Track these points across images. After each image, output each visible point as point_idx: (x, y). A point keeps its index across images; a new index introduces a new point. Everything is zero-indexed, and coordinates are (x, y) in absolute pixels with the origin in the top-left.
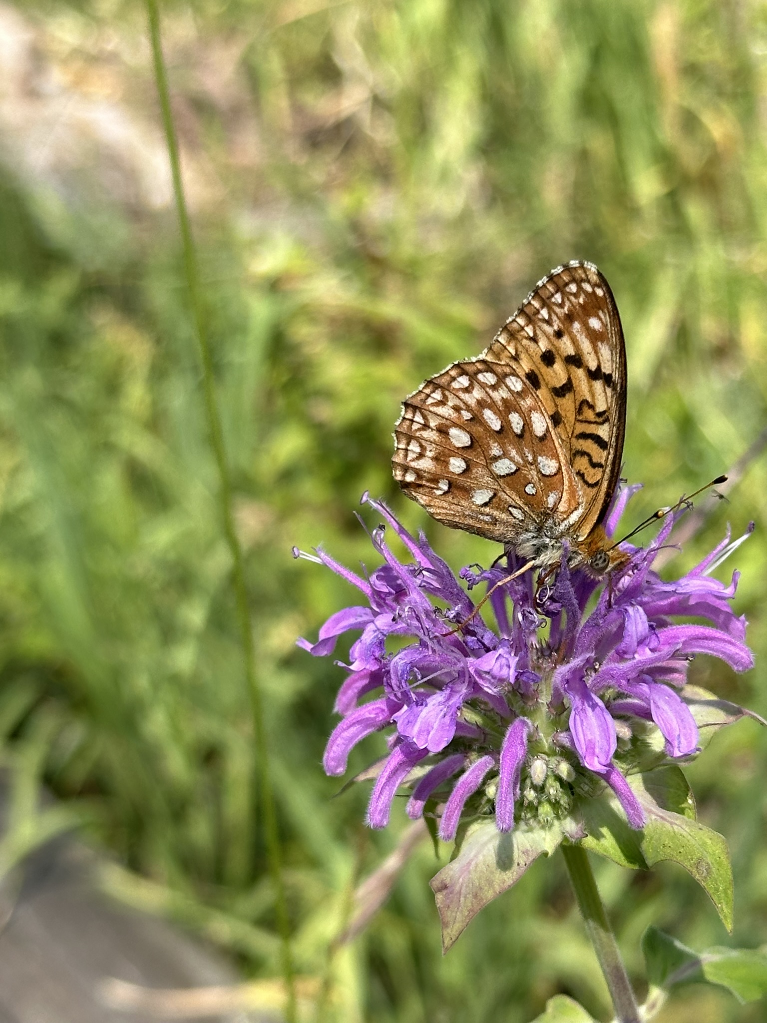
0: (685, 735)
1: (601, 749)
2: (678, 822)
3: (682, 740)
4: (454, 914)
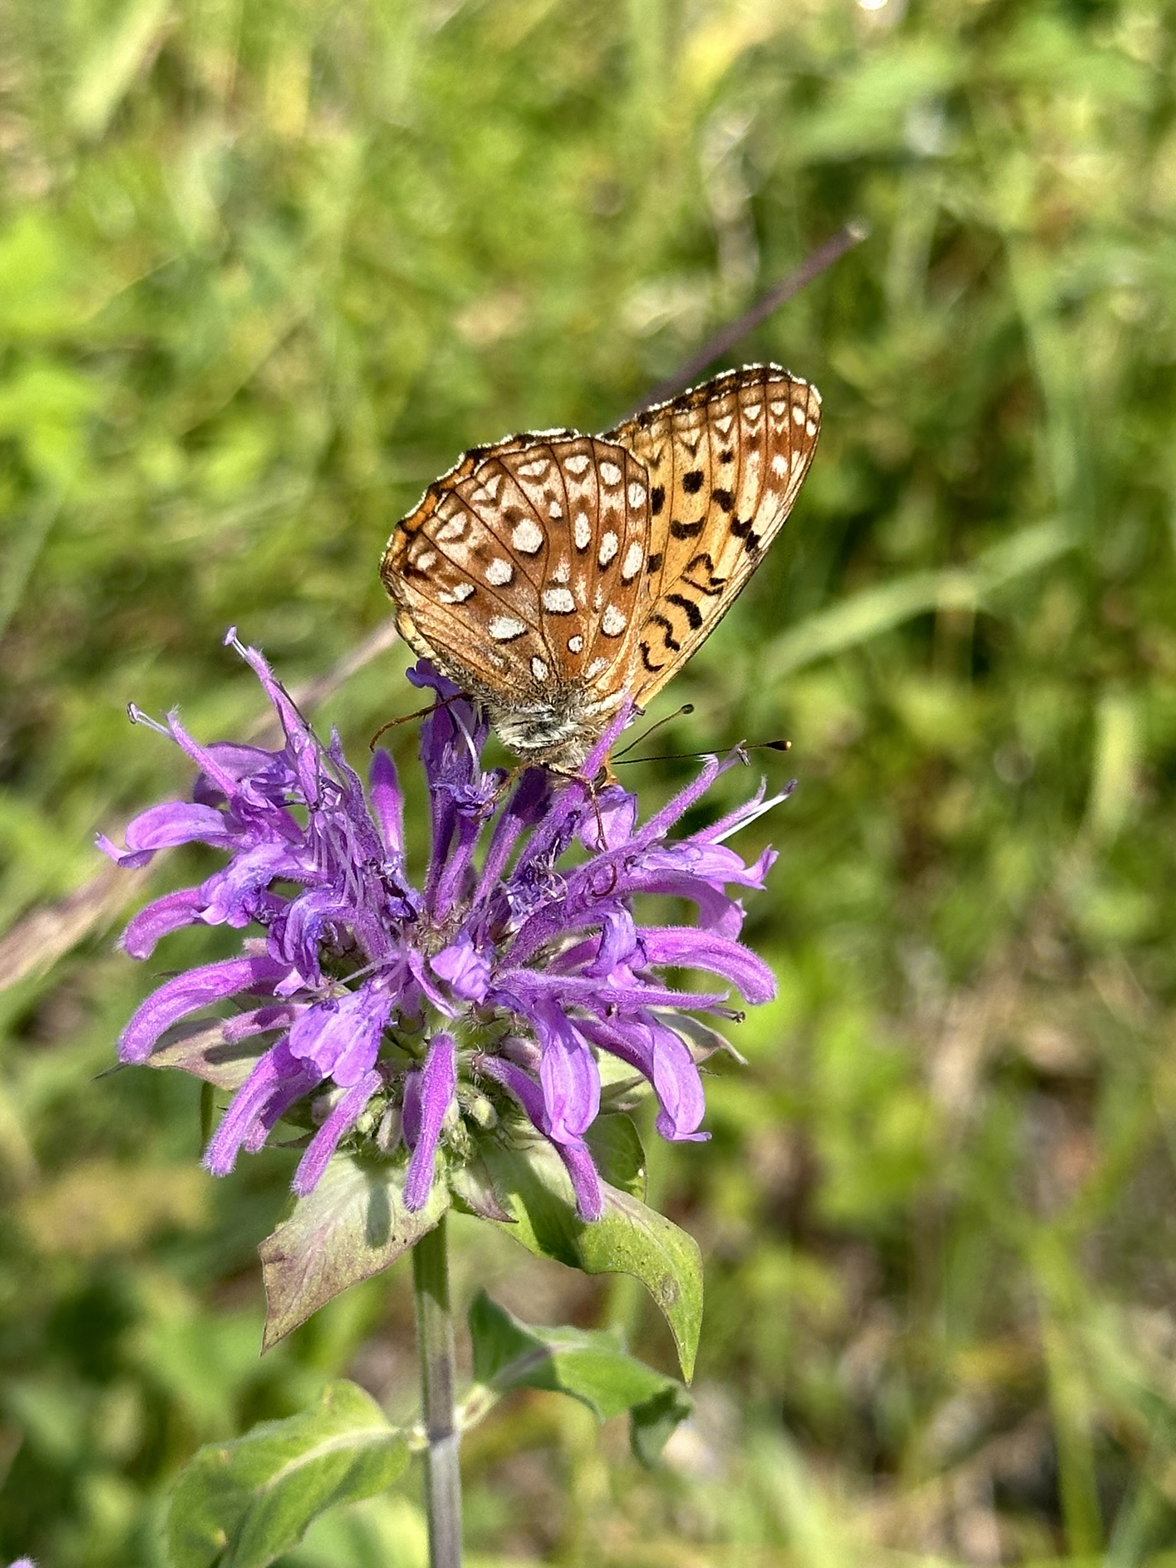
0: (685, 1106)
1: (573, 1110)
2: (637, 1213)
3: (681, 1113)
4: (289, 1300)
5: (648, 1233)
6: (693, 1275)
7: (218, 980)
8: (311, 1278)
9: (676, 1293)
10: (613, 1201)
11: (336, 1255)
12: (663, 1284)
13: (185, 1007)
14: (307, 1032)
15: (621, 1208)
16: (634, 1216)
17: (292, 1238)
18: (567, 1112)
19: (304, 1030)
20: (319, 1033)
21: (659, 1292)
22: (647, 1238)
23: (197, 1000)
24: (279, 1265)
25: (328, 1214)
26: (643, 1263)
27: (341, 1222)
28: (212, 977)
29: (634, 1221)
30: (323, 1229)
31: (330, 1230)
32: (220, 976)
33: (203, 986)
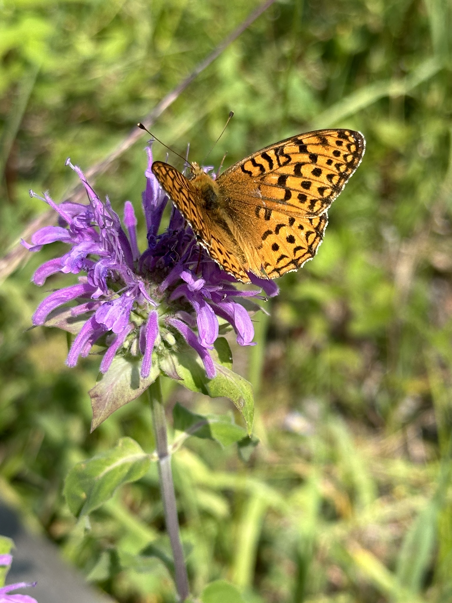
0: (247, 333)
3: (246, 335)
4: (101, 411)
5: (233, 382)
6: (250, 396)
7: (68, 294)
8: (108, 403)
9: (244, 403)
10: (220, 370)
11: (118, 394)
12: (239, 401)
13: (56, 304)
14: (102, 313)
15: (223, 373)
16: (228, 376)
17: (101, 389)
19: (101, 313)
20: (106, 314)
21: (238, 404)
22: (233, 384)
23: (62, 301)
24: (96, 399)
25: (114, 379)
26: (231, 393)
27: (119, 382)
28: (66, 292)
29: (228, 377)
30: (112, 385)
31: (115, 385)
32: (69, 292)
33: (63, 296)
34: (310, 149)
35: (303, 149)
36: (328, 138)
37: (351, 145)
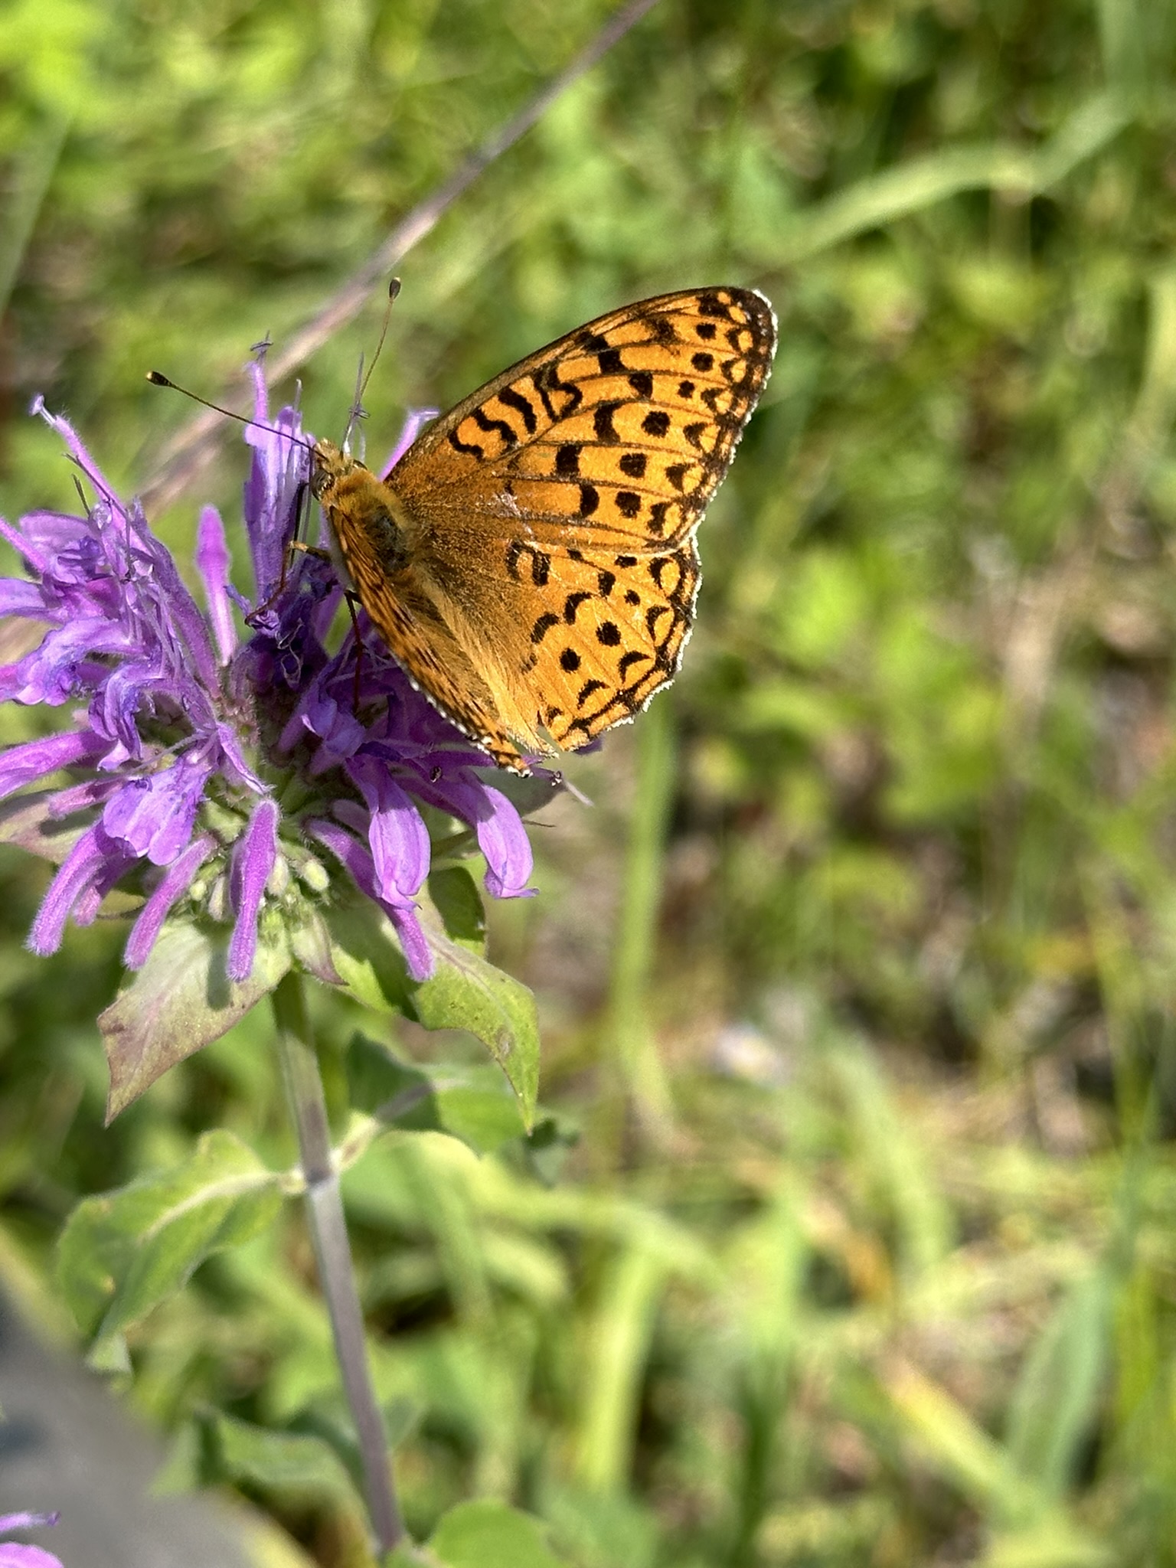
0: (513, 862)
1: (404, 871)
2: (471, 966)
3: (509, 868)
4: (131, 1070)
5: (482, 987)
6: (529, 1026)
7: (41, 758)
8: (150, 1048)
9: (512, 1045)
10: (449, 957)
11: (175, 1022)
12: (498, 1037)
13: (9, 785)
14: (120, 811)
15: (457, 964)
16: (470, 971)
17: (131, 1007)
18: (398, 873)
19: (118, 809)
20: (133, 812)
21: (494, 1046)
22: (482, 993)
23: (21, 779)
24: (119, 1036)
25: (164, 984)
26: (476, 1018)
27: (177, 990)
28: (34, 755)
29: (469, 975)
31: (167, 999)
32: (40, 754)
33: (25, 765)
34: (628, 359)
35: (610, 363)
36: (673, 320)
37: (739, 331)
